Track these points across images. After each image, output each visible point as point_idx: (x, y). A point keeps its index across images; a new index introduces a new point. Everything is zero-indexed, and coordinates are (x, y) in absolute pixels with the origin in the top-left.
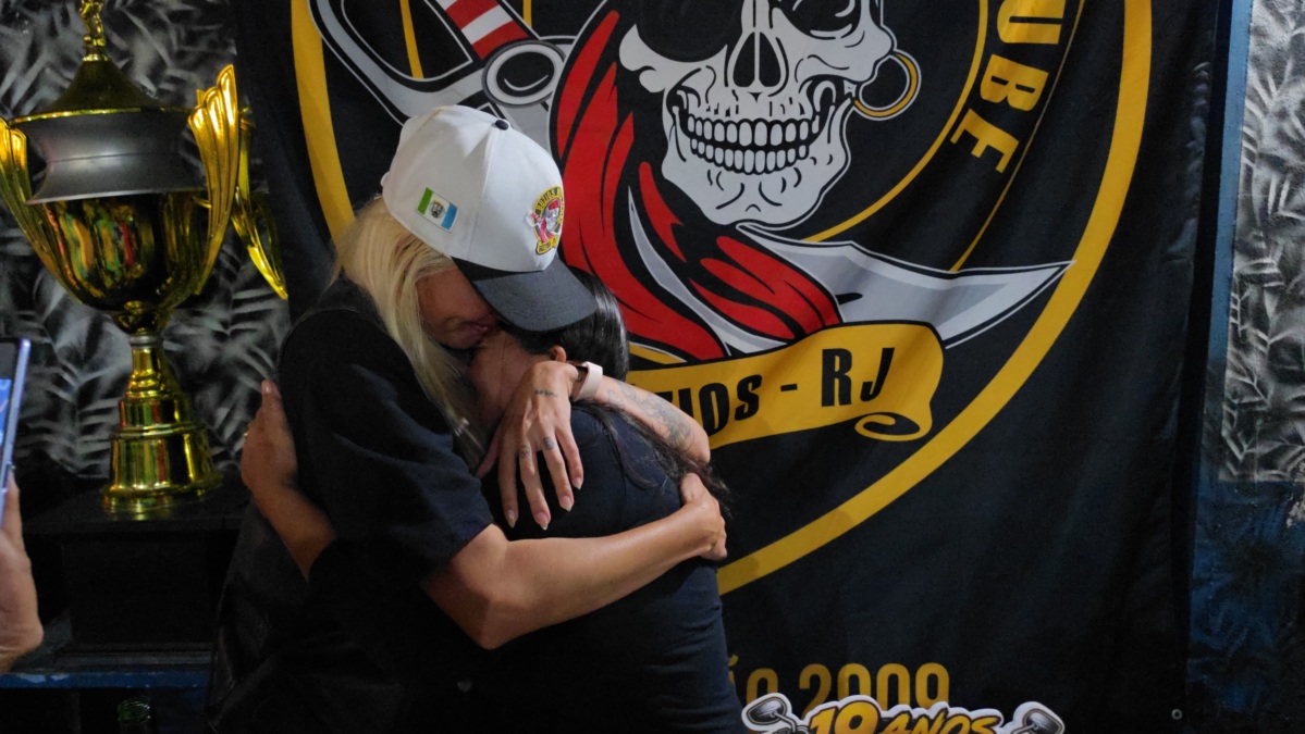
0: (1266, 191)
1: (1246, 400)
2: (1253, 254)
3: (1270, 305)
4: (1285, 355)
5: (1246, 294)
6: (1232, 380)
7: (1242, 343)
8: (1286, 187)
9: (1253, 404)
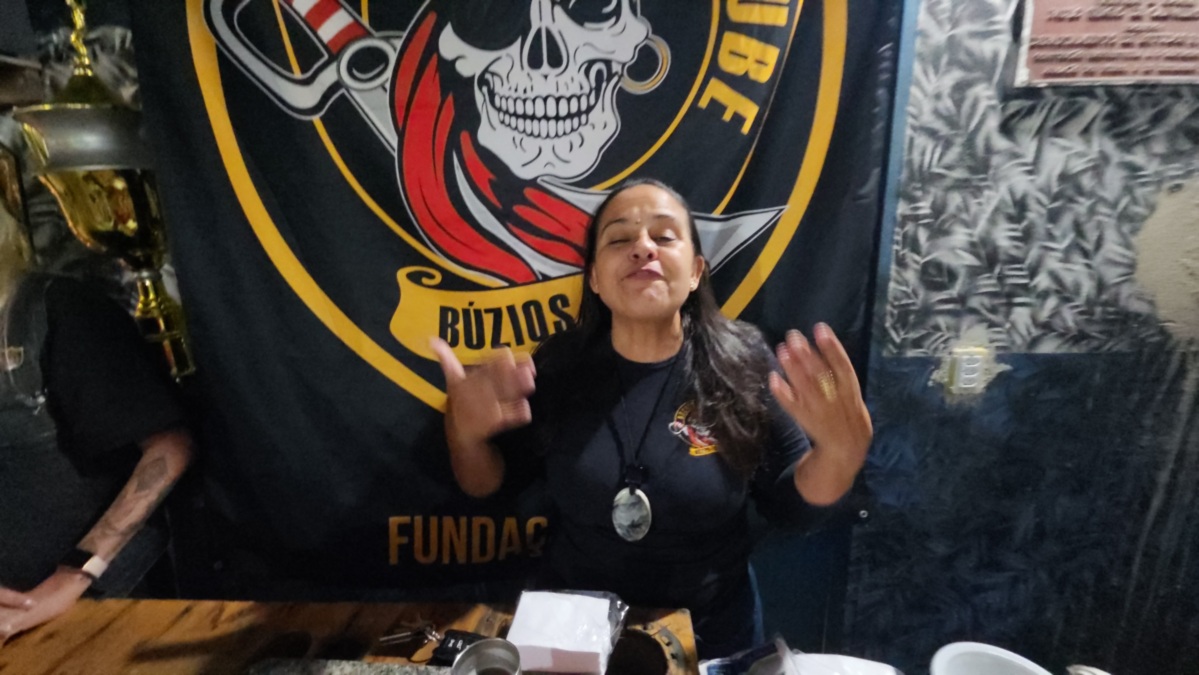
0: (923, 154)
1: (904, 302)
2: (912, 199)
3: (923, 235)
4: (932, 271)
5: (906, 228)
6: (895, 289)
7: (902, 263)
8: (939, 151)
9: (908, 305)
